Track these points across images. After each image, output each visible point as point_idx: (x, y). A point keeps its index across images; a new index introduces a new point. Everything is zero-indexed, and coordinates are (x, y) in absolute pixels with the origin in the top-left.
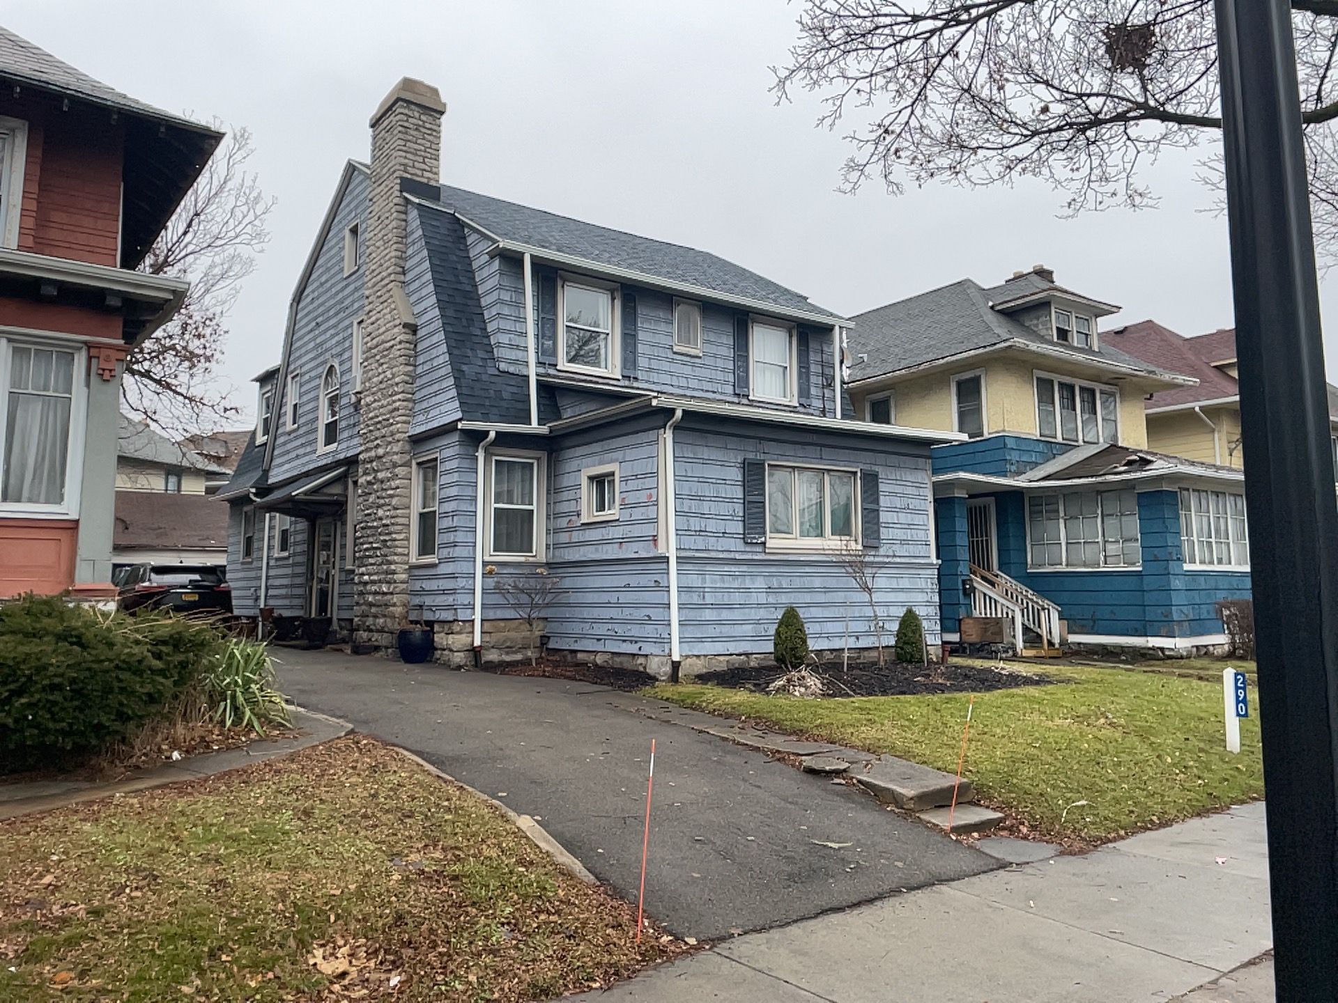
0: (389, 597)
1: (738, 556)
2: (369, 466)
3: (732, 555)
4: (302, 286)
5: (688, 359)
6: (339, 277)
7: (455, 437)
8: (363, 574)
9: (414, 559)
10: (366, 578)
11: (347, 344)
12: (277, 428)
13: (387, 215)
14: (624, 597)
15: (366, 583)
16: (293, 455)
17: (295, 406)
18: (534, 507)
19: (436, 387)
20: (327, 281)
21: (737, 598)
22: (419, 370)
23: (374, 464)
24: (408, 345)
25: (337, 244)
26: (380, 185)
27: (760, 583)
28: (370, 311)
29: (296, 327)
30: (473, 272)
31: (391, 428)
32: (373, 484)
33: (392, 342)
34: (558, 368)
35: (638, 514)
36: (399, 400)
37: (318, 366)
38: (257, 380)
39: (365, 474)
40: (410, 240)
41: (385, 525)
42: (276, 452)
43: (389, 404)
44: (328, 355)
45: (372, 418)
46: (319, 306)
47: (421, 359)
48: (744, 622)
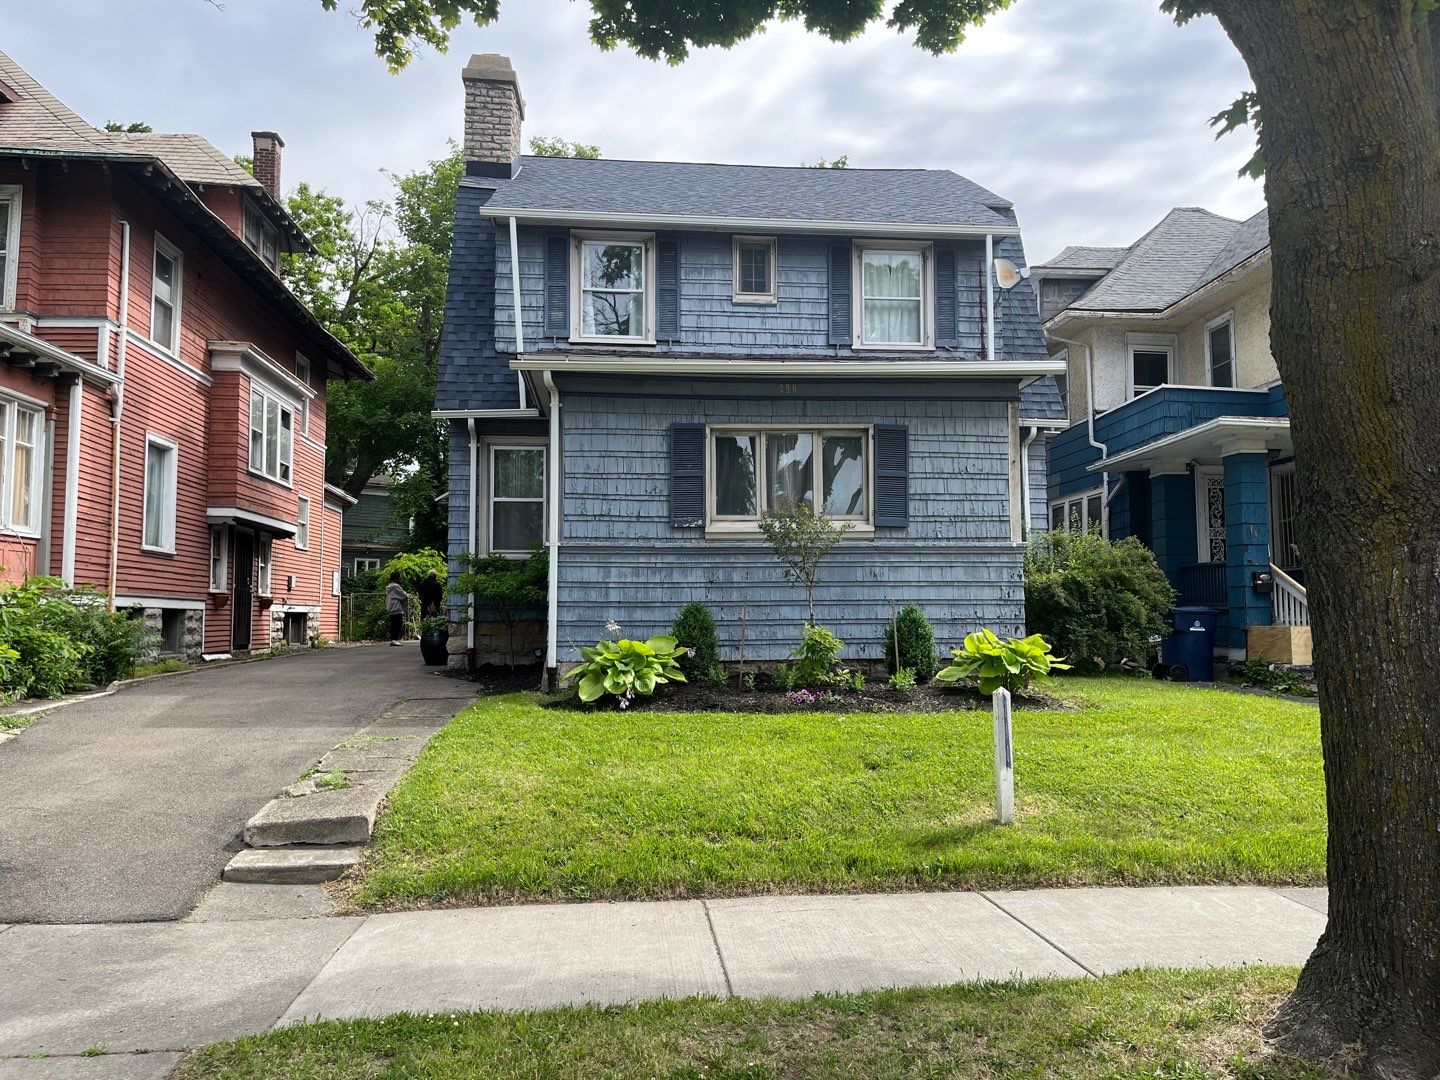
1: (658, 544)
3: (650, 544)
5: (756, 310)
18: (544, 499)
27: (697, 576)
34: (570, 340)
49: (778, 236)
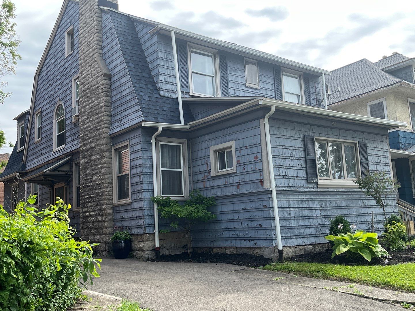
0: (103, 223)
1: (305, 190)
2: (86, 153)
3: (302, 189)
4: (41, 67)
5: (253, 90)
6: (62, 58)
7: (139, 132)
8: (85, 212)
9: (115, 201)
10: (87, 214)
11: (68, 92)
12: (29, 142)
13: (91, 19)
14: (242, 216)
15: (88, 217)
16: (39, 154)
17: (39, 129)
18: (182, 170)
19: (125, 106)
20: (55, 62)
21: (306, 213)
22: (114, 99)
23: (89, 152)
24: (107, 86)
25: (60, 41)
26: (86, 5)
27: (316, 204)
28: (83, 71)
29: (38, 88)
30: (141, 45)
31: (99, 131)
32: (89, 163)
33: (97, 85)
34: (190, 94)
35: (248, 168)
36: (103, 115)
37: (51, 106)
38: (16, 119)
39: (84, 157)
40: (104, 31)
41: (98, 184)
42: (29, 154)
43: (97, 119)
44: (58, 99)
45: (86, 128)
46: (51, 75)
47: (115, 93)
48: (310, 227)
49: (259, 61)
